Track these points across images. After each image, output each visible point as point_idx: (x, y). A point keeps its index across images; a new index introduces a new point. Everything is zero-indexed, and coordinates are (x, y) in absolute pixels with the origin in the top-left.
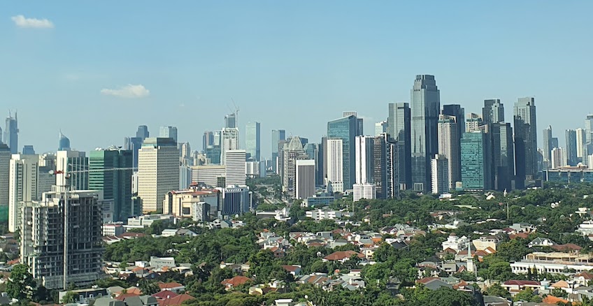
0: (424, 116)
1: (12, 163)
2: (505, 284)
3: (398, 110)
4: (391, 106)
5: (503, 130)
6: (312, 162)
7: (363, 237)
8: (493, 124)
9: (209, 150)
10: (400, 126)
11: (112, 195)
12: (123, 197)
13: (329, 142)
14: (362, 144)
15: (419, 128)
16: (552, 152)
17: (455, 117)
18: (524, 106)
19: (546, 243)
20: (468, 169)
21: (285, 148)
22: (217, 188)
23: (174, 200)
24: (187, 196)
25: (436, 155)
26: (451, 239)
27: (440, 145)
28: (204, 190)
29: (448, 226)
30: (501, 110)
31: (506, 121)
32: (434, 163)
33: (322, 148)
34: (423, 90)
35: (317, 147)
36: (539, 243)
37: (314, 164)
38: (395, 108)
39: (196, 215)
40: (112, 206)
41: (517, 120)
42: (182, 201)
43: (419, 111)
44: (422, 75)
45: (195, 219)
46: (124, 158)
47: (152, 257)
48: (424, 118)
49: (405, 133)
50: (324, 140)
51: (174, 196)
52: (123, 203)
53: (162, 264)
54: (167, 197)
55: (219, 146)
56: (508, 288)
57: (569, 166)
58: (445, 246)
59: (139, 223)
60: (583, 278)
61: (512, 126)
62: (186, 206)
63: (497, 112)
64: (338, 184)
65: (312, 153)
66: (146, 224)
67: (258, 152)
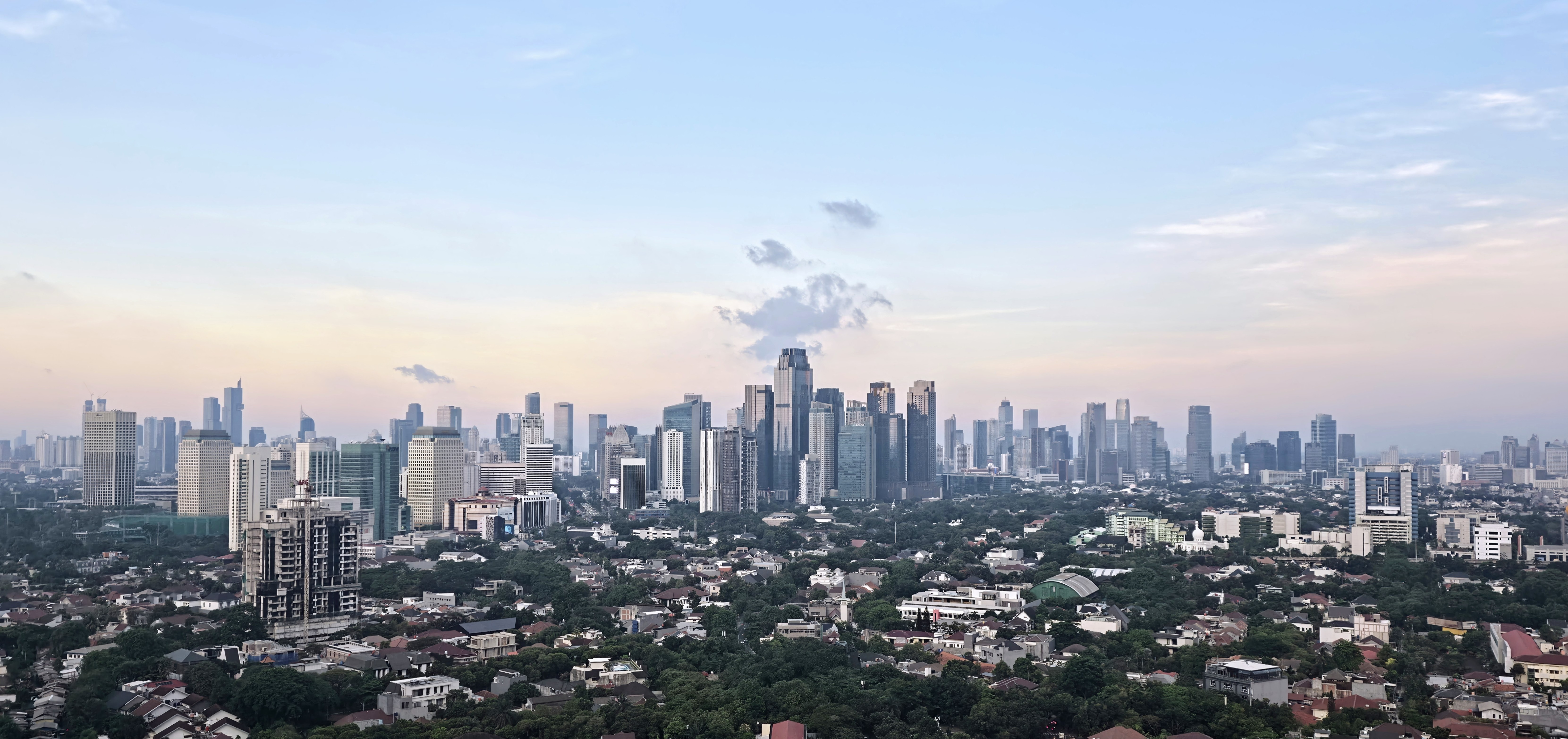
0: (791, 403)
1: (234, 458)
2: (889, 635)
3: (758, 395)
4: (748, 388)
5: (893, 423)
6: (641, 462)
7: (707, 566)
8: (880, 415)
9: (503, 439)
10: (761, 415)
11: (371, 503)
12: (387, 507)
13: (666, 435)
14: (709, 440)
15: (784, 418)
16: (956, 449)
17: (831, 406)
18: (920, 392)
19: (942, 578)
20: (846, 473)
21: (607, 439)
22: (514, 496)
23: (456, 510)
24: (473, 506)
25: (806, 456)
26: (822, 571)
27: (811, 440)
28: (497, 497)
29: (817, 552)
30: (891, 396)
31: (897, 412)
32: (803, 465)
33: (656, 440)
34: (791, 368)
35: (649, 440)
36: (933, 578)
37: (644, 464)
38: (753, 392)
39: (484, 530)
40: (372, 519)
41: (911, 408)
42: (467, 512)
43: (784, 396)
44: (790, 348)
45: (484, 537)
46: (388, 454)
47: (425, 593)
48: (791, 406)
49: (766, 425)
50: (658, 430)
51: (456, 506)
52: (387, 516)
53: (438, 601)
54: (447, 506)
55: (518, 435)
56: (892, 640)
57: (976, 468)
58: (813, 580)
59: (409, 543)
60: (987, 628)
61: (905, 417)
62: (472, 518)
63: (886, 399)
64: (676, 490)
65: (642, 448)
66: (417, 543)
67: (571, 442)
